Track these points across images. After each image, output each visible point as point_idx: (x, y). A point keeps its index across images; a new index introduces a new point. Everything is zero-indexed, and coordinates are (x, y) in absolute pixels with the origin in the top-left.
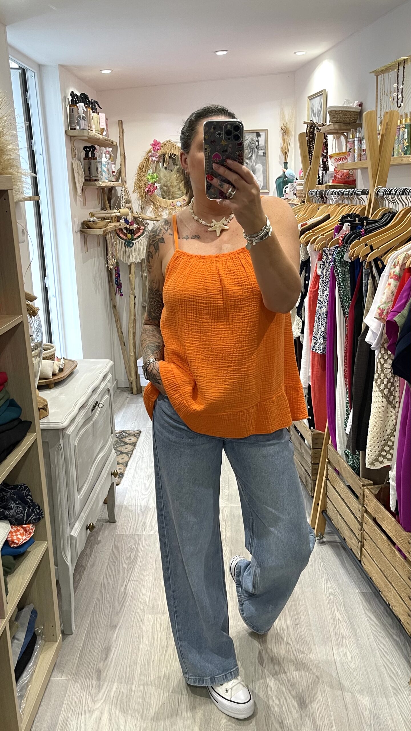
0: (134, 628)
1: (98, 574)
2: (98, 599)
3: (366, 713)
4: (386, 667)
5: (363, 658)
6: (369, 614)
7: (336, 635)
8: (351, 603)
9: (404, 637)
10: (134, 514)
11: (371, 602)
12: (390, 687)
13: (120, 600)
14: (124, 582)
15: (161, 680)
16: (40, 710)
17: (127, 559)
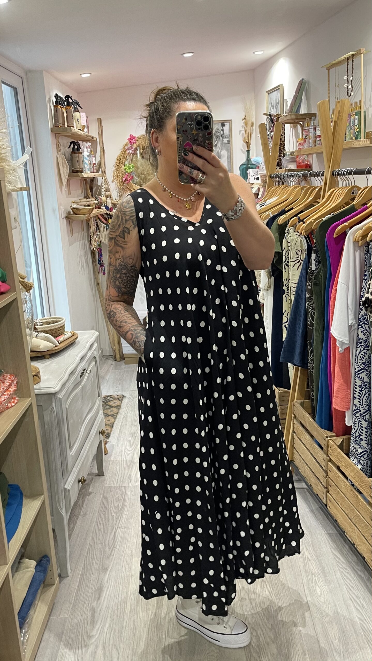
0: (123, 570)
1: (90, 522)
2: (90, 545)
3: (336, 642)
4: (353, 600)
5: (331, 593)
6: (335, 553)
7: (307, 573)
8: (319, 543)
9: (368, 572)
10: (121, 467)
11: (337, 541)
12: (357, 618)
13: (110, 545)
14: (113, 529)
15: (150, 616)
16: (41, 645)
17: (116, 509)
